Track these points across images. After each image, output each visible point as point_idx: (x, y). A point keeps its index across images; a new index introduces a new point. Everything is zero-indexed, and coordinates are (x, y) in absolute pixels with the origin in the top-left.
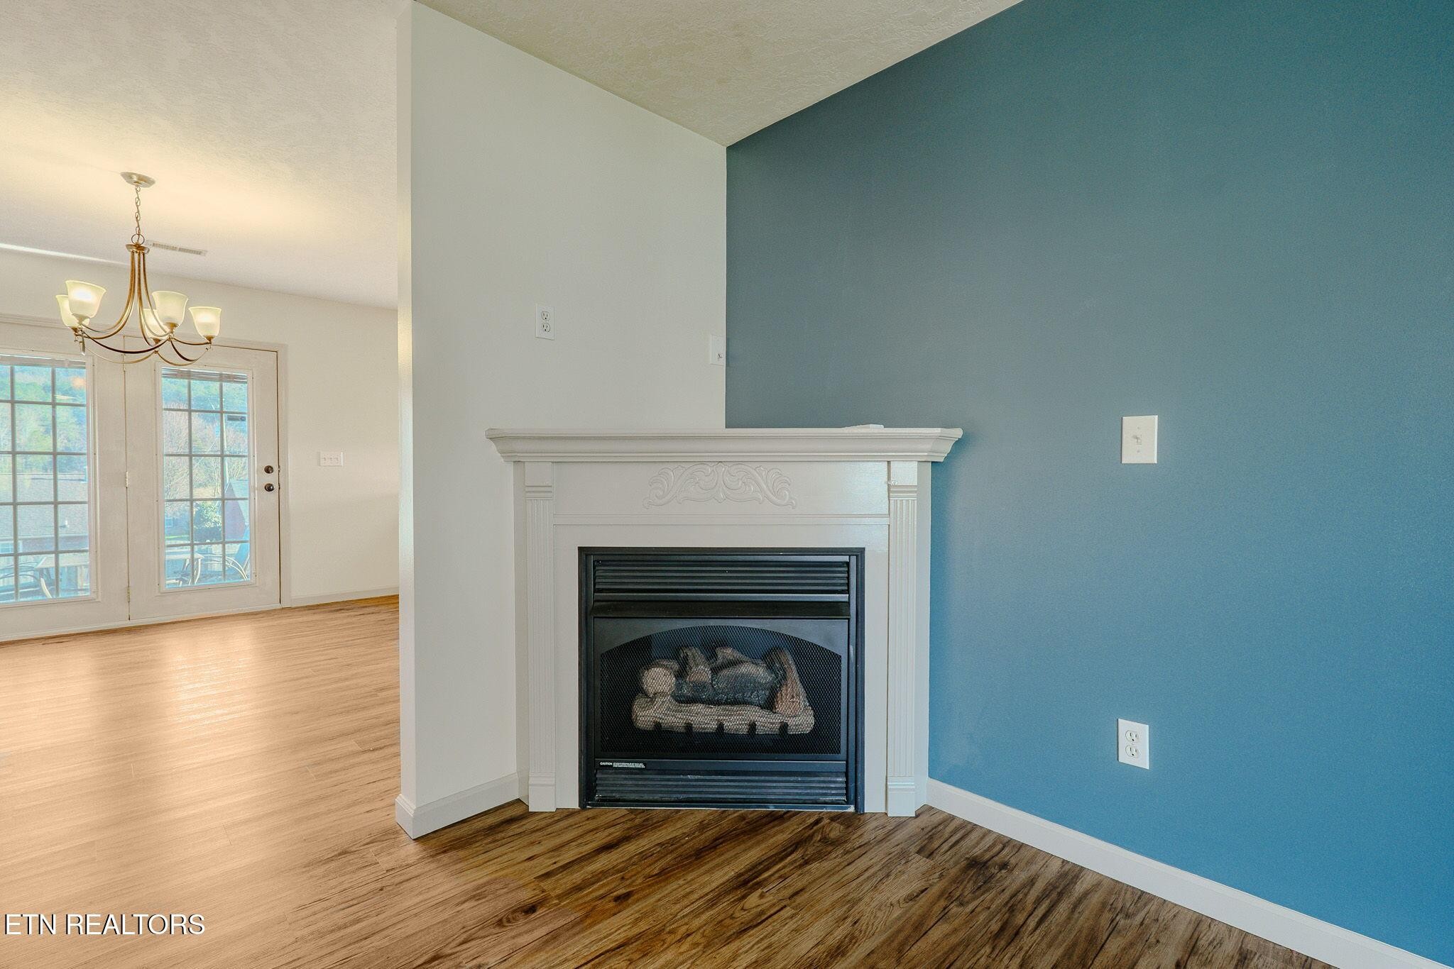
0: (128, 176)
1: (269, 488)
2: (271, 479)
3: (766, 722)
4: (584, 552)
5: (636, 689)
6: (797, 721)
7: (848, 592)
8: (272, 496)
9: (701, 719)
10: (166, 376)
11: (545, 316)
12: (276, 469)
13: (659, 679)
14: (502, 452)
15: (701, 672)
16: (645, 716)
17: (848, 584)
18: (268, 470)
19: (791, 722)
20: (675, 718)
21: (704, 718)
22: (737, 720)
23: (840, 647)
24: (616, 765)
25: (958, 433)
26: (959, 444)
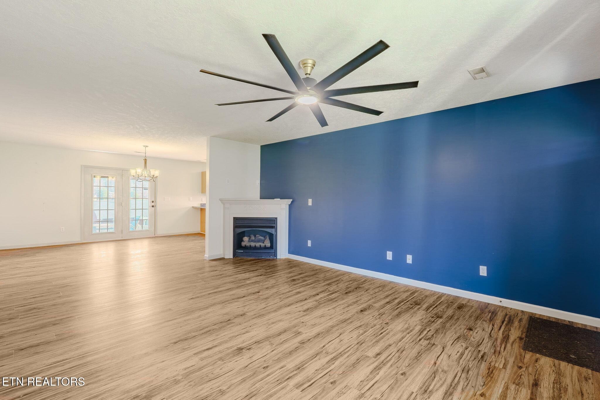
0: (144, 146)
1: (153, 206)
2: (153, 204)
3: (263, 245)
4: (234, 218)
5: (242, 241)
6: (267, 245)
7: (275, 224)
8: (154, 208)
9: (252, 244)
10: (131, 179)
11: (228, 180)
12: (154, 201)
13: (246, 239)
14: (221, 202)
15: (253, 238)
16: (243, 244)
17: (275, 223)
18: (153, 202)
19: (266, 245)
20: (248, 244)
21: (253, 244)
22: (258, 245)
23: (274, 233)
24: (239, 251)
25: (292, 200)
26: (292, 202)
